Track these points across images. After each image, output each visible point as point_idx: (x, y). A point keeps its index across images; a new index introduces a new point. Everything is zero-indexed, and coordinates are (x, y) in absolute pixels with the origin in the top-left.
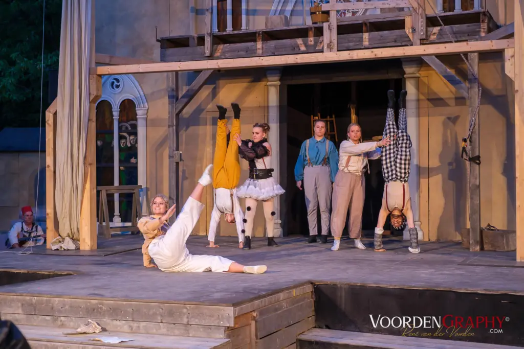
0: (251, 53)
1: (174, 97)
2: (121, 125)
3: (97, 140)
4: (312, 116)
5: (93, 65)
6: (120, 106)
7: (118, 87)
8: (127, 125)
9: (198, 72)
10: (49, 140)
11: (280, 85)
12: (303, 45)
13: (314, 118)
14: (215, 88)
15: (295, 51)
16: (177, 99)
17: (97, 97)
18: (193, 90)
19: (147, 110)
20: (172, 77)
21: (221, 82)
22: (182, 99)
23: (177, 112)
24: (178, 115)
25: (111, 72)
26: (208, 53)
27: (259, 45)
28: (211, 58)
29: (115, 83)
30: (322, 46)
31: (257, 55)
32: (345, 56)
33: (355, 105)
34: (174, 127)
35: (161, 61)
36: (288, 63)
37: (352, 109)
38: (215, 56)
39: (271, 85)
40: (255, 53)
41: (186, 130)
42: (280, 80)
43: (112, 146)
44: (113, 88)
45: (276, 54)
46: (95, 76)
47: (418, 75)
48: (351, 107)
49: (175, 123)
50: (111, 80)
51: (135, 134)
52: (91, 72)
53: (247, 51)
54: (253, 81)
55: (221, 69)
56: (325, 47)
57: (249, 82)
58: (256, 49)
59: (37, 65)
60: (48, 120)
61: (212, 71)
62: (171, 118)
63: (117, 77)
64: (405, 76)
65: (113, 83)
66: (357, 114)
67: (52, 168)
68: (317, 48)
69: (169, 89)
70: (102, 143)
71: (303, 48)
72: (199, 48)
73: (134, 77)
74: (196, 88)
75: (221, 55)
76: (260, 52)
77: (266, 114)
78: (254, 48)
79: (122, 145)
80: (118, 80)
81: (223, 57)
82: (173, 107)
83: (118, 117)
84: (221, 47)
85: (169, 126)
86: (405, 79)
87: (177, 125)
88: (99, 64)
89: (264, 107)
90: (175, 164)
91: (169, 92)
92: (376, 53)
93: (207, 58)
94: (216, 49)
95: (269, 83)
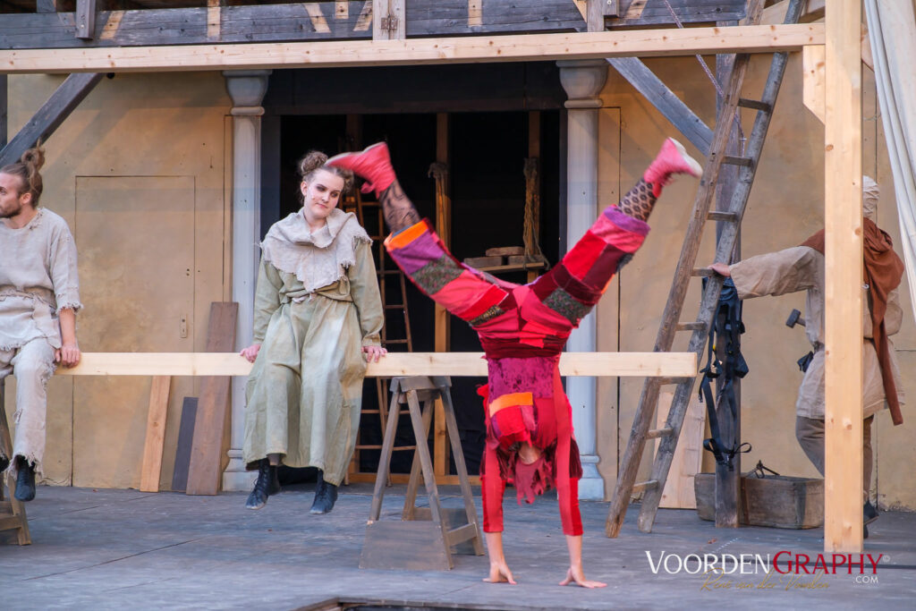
0: (192, 35)
9: (58, 75)
12: (322, 20)
14: (100, 117)
15: (303, 33)
16: (4, 142)
18: (43, 121)
22: (16, 144)
26: (83, 31)
27: (214, 14)
28: (92, 44)
30: (368, 24)
31: (208, 40)
32: (426, 50)
33: (446, 172)
36: (286, 62)
37: (437, 182)
38: (102, 37)
39: (239, 116)
40: (204, 35)
45: (255, 38)
47: (596, 102)
48: (436, 177)
53: (183, 30)
54: (194, 104)
55: (118, 72)
56: (377, 27)
57: (184, 106)
58: (206, 26)
61: (92, 75)
64: (567, 104)
68: (356, 30)
71: (322, 28)
72: (62, 19)
74: (54, 115)
75: (117, 37)
76: (215, 32)
77: (228, 186)
78: (200, 21)
81: (122, 41)
84: (118, 15)
86: (566, 110)
89: (224, 168)
92: (499, 46)
93: (81, 44)
94: (106, 21)
95: (235, 110)
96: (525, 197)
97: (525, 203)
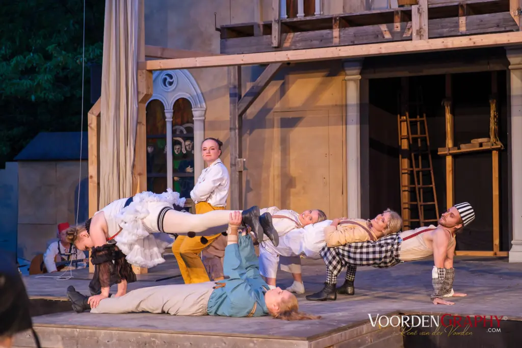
0: (326, 43)
1: (236, 96)
2: (174, 128)
3: (148, 145)
4: (399, 116)
5: (142, 58)
6: (174, 106)
7: (171, 84)
8: (181, 128)
9: (264, 66)
10: (92, 146)
11: (360, 80)
12: (388, 32)
13: (400, 118)
14: (283, 84)
15: (378, 39)
16: (240, 97)
17: (147, 96)
18: (257, 87)
19: (206, 111)
20: (234, 72)
21: (291, 77)
22: (246, 97)
23: (240, 113)
24: (240, 116)
25: (163, 67)
26: (275, 43)
27: (336, 32)
28: (279, 49)
29: (168, 79)
30: (410, 33)
31: (333, 45)
32: (438, 44)
33: (450, 102)
34: (237, 131)
35: (221, 53)
36: (370, 53)
37: (446, 107)
38: (284, 46)
39: (350, 80)
40: (332, 42)
41: (250, 134)
42: (361, 74)
43: (165, 152)
44: (165, 85)
45: (356, 43)
46: (144, 71)
48: (445, 104)
49: (237, 126)
50: (163, 76)
51: (192, 139)
52: (139, 66)
53: (321, 41)
54: (329, 75)
55: (291, 62)
56: (414, 34)
57: (324, 76)
58: (332, 38)
59: (77, 59)
60: (90, 124)
61: (280, 64)
62: (232, 119)
63: (170, 72)
64: (510, 67)
65: (165, 80)
66: (453, 112)
67: (95, 179)
68: (404, 36)
69: (231, 86)
70: (153, 149)
71: (388, 36)
72: (266, 38)
73: (190, 72)
74: (263, 84)
75: (291, 46)
76: (336, 41)
77: (344, 114)
78: (330, 36)
79: (176, 151)
80: (171, 77)
81: (293, 47)
82: (235, 106)
83: (172, 120)
84: (291, 35)
85: (231, 129)
86: (510, 70)
87: (240, 128)
88: (149, 57)
89: (342, 106)
90: (238, 173)
91: (230, 88)
92: (474, 40)
93: (274, 50)
94: (285, 38)
95: (347, 78)
96: (490, 114)
97: (490, 116)
